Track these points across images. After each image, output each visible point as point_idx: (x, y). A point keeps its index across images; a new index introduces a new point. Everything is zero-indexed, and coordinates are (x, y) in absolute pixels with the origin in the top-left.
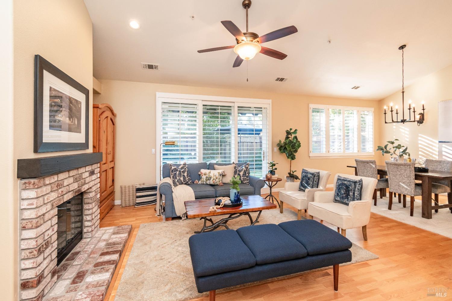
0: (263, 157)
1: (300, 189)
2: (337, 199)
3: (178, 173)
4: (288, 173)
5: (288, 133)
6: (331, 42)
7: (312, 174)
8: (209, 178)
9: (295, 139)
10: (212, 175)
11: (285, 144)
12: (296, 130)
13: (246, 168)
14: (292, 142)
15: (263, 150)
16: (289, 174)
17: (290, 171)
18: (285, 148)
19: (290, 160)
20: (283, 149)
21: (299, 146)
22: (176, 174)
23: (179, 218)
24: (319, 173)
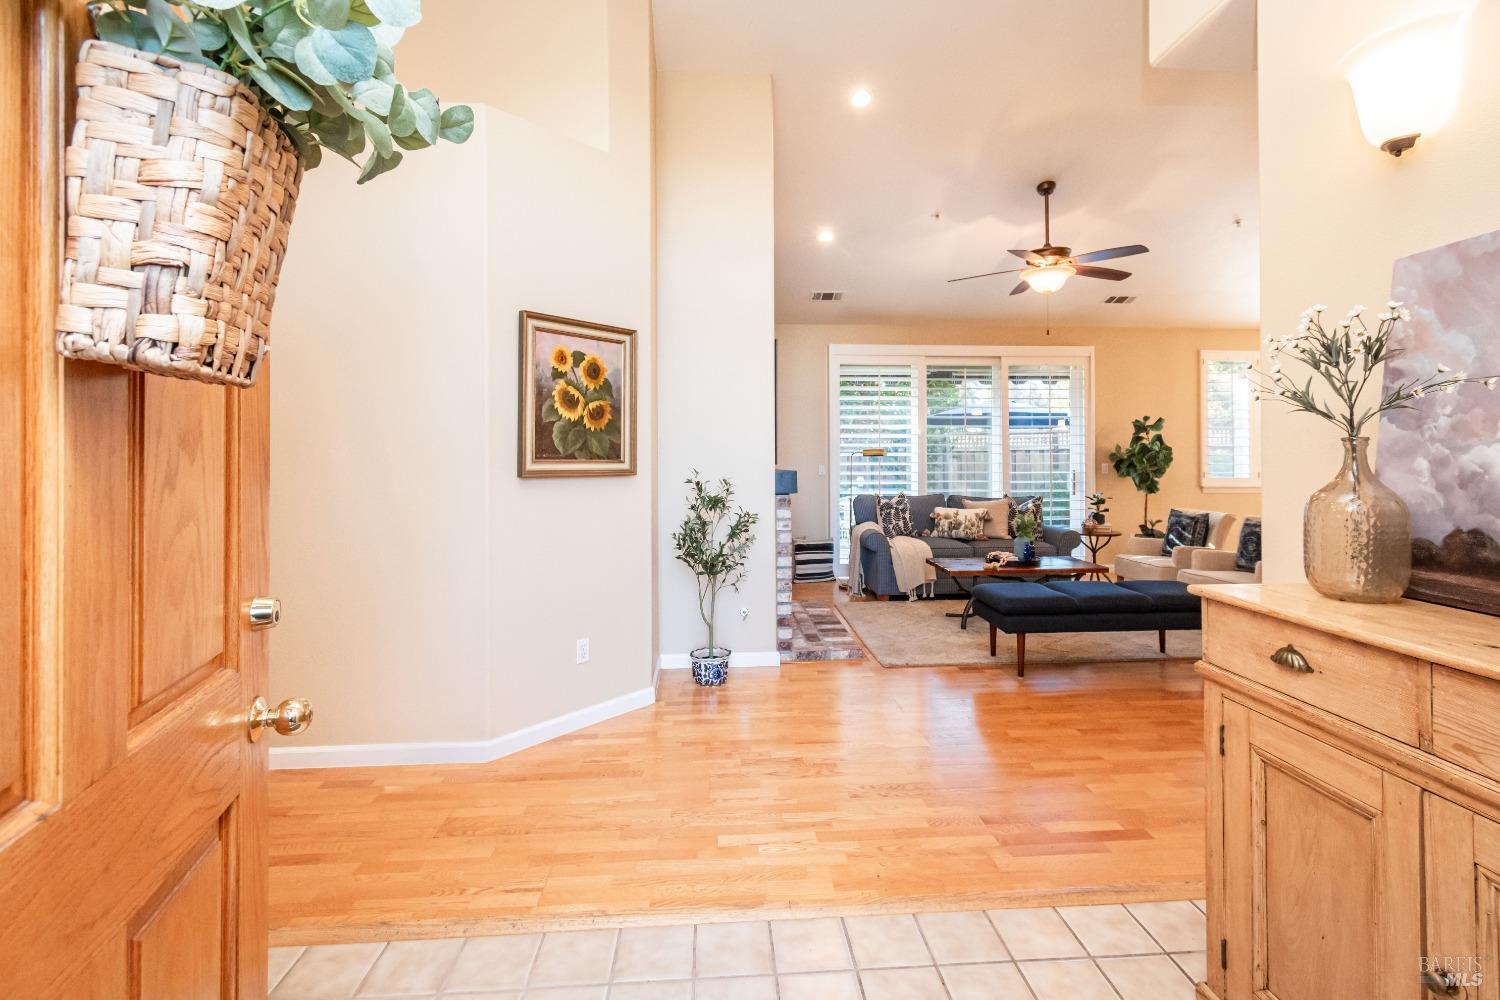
0: (1071, 485)
1: (1163, 551)
2: (1240, 563)
3: (893, 511)
4: (1141, 526)
5: (1140, 427)
6: (1242, 223)
7: (1192, 518)
8: (957, 526)
9: (1158, 443)
10: (961, 518)
11: (1131, 454)
12: (1160, 420)
13: (1035, 506)
14: (1150, 450)
15: (1071, 469)
16: (1143, 527)
17: (1146, 521)
18: (1131, 465)
19: (1142, 493)
20: (1124, 467)
21: (1168, 459)
22: (889, 513)
23: (904, 597)
24: (1207, 515)
